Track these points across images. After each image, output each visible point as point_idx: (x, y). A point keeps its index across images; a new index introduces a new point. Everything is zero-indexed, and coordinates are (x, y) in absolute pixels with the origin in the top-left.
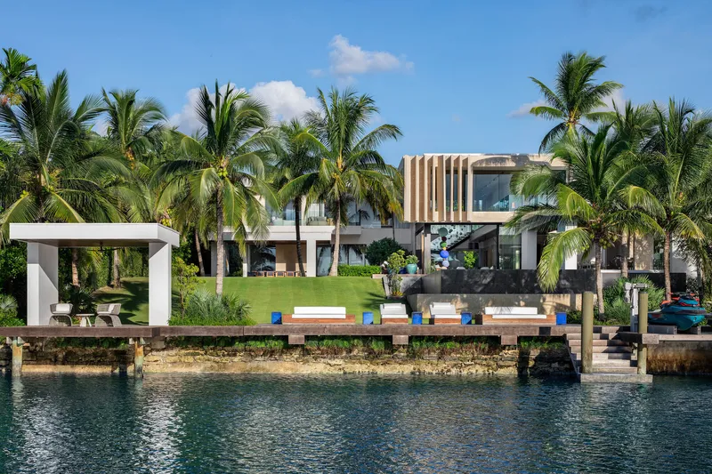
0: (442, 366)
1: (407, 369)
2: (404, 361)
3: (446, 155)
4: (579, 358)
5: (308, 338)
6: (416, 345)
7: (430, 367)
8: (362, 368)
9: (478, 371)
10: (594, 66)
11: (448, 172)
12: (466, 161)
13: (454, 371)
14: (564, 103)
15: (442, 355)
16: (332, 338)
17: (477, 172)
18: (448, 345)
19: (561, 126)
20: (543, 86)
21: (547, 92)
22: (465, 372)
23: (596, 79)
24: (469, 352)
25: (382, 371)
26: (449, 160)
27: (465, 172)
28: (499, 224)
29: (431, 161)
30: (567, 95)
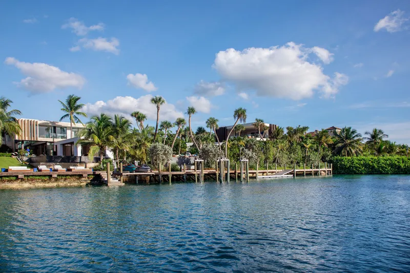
0: (65, 183)
1: (55, 184)
2: (54, 182)
3: (30, 120)
4: (106, 179)
5: (25, 176)
6: (58, 177)
7: (62, 183)
8: (41, 185)
9: (76, 184)
10: (78, 99)
11: (31, 125)
12: (37, 122)
13: (69, 184)
14: (69, 109)
15: (65, 180)
16: (33, 176)
17: (40, 125)
18: (68, 177)
19: (68, 115)
20: (62, 103)
21: (64, 105)
22: (72, 184)
23: (78, 103)
24: (73, 179)
25: (47, 185)
26: (31, 121)
27: (36, 125)
28: (46, 142)
29: (25, 121)
30: (70, 106)
